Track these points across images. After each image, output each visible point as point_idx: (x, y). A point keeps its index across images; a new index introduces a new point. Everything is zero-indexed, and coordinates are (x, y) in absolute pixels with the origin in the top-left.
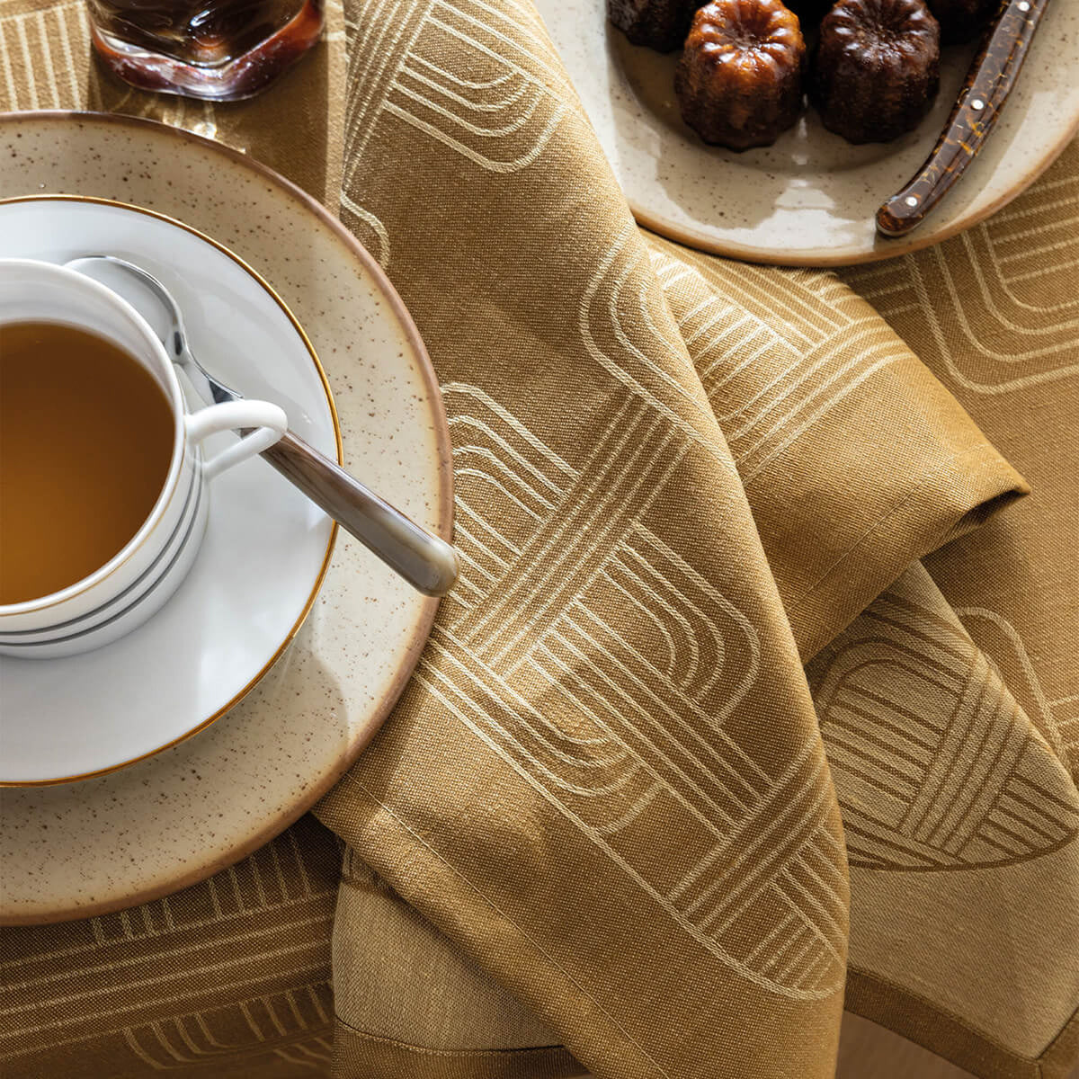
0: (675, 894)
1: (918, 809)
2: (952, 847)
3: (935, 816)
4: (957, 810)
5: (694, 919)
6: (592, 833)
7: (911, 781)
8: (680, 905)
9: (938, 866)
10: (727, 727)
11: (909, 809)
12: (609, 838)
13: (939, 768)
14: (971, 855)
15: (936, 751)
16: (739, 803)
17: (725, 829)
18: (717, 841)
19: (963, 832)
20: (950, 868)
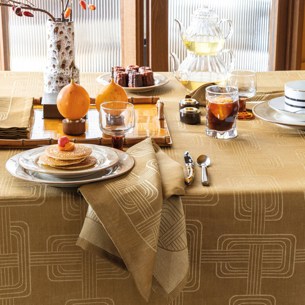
0: (137, 226)
1: (164, 236)
2: (166, 245)
3: (166, 238)
4: (169, 239)
5: (139, 230)
6: (126, 214)
7: (164, 231)
8: (137, 228)
9: (163, 248)
10: (151, 204)
11: (162, 235)
12: (129, 215)
13: (169, 231)
14: (169, 248)
15: (170, 229)
16: (149, 215)
17: (146, 218)
18: (145, 220)
19: (169, 243)
20: (165, 249)
